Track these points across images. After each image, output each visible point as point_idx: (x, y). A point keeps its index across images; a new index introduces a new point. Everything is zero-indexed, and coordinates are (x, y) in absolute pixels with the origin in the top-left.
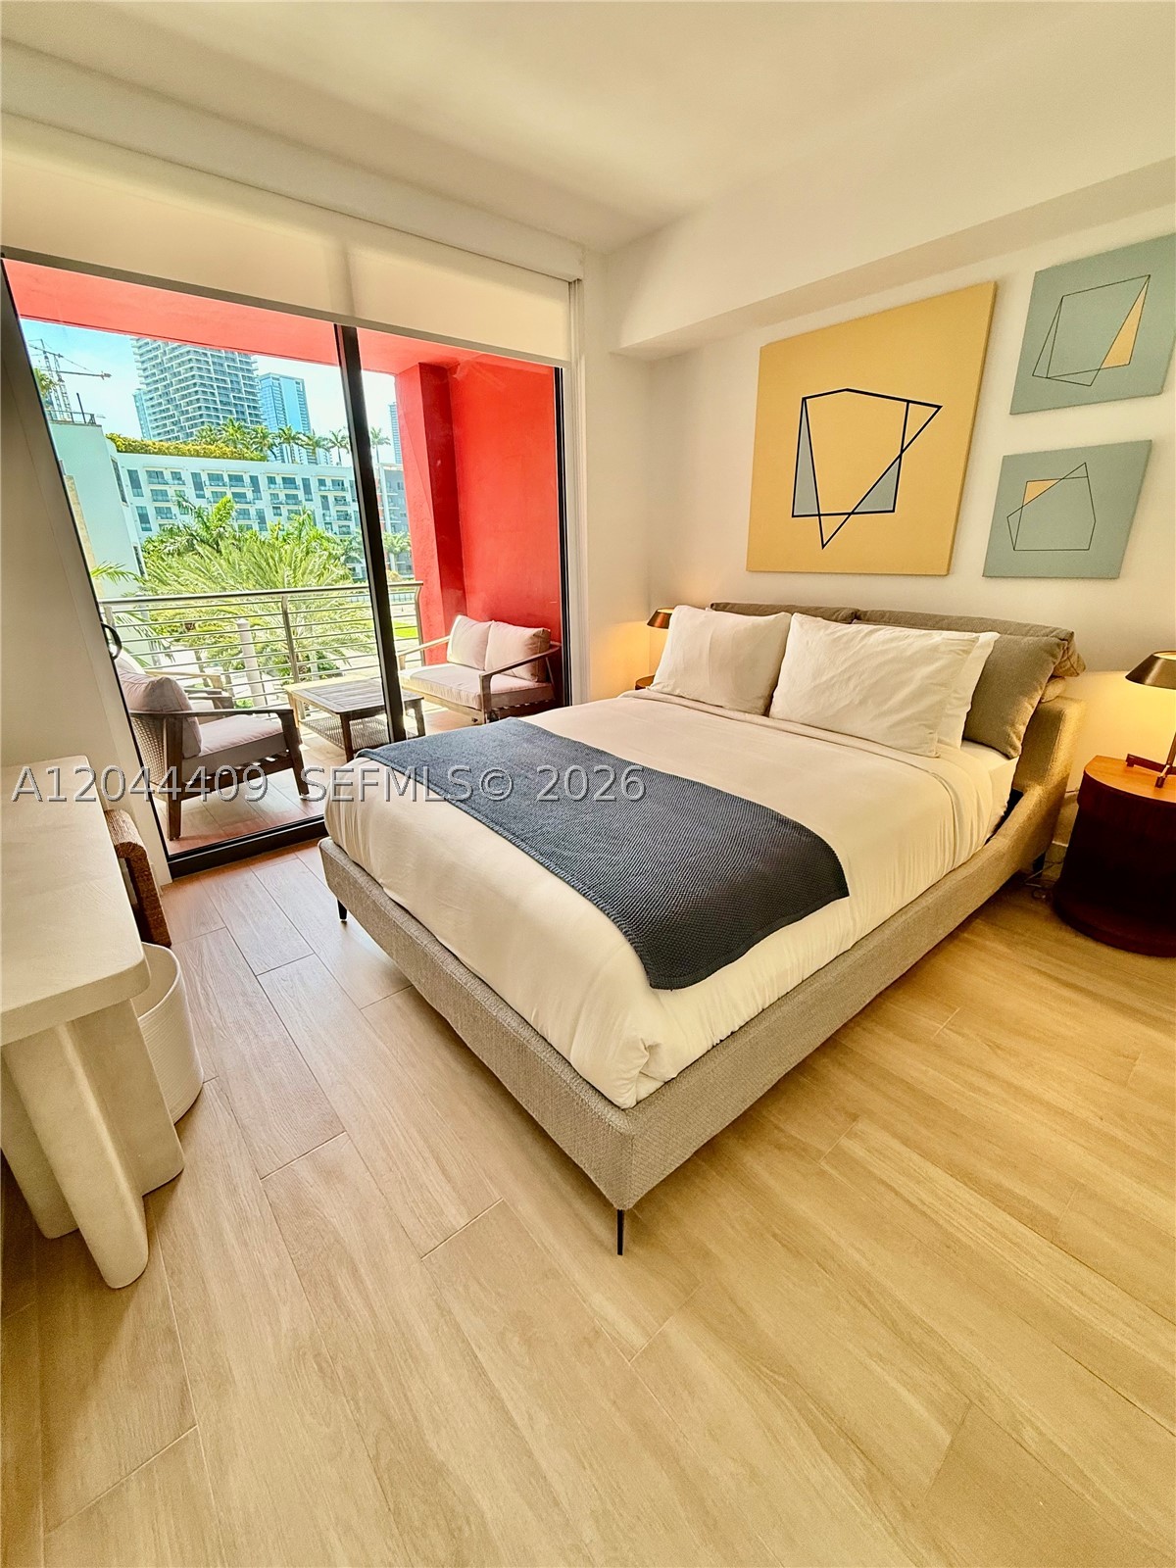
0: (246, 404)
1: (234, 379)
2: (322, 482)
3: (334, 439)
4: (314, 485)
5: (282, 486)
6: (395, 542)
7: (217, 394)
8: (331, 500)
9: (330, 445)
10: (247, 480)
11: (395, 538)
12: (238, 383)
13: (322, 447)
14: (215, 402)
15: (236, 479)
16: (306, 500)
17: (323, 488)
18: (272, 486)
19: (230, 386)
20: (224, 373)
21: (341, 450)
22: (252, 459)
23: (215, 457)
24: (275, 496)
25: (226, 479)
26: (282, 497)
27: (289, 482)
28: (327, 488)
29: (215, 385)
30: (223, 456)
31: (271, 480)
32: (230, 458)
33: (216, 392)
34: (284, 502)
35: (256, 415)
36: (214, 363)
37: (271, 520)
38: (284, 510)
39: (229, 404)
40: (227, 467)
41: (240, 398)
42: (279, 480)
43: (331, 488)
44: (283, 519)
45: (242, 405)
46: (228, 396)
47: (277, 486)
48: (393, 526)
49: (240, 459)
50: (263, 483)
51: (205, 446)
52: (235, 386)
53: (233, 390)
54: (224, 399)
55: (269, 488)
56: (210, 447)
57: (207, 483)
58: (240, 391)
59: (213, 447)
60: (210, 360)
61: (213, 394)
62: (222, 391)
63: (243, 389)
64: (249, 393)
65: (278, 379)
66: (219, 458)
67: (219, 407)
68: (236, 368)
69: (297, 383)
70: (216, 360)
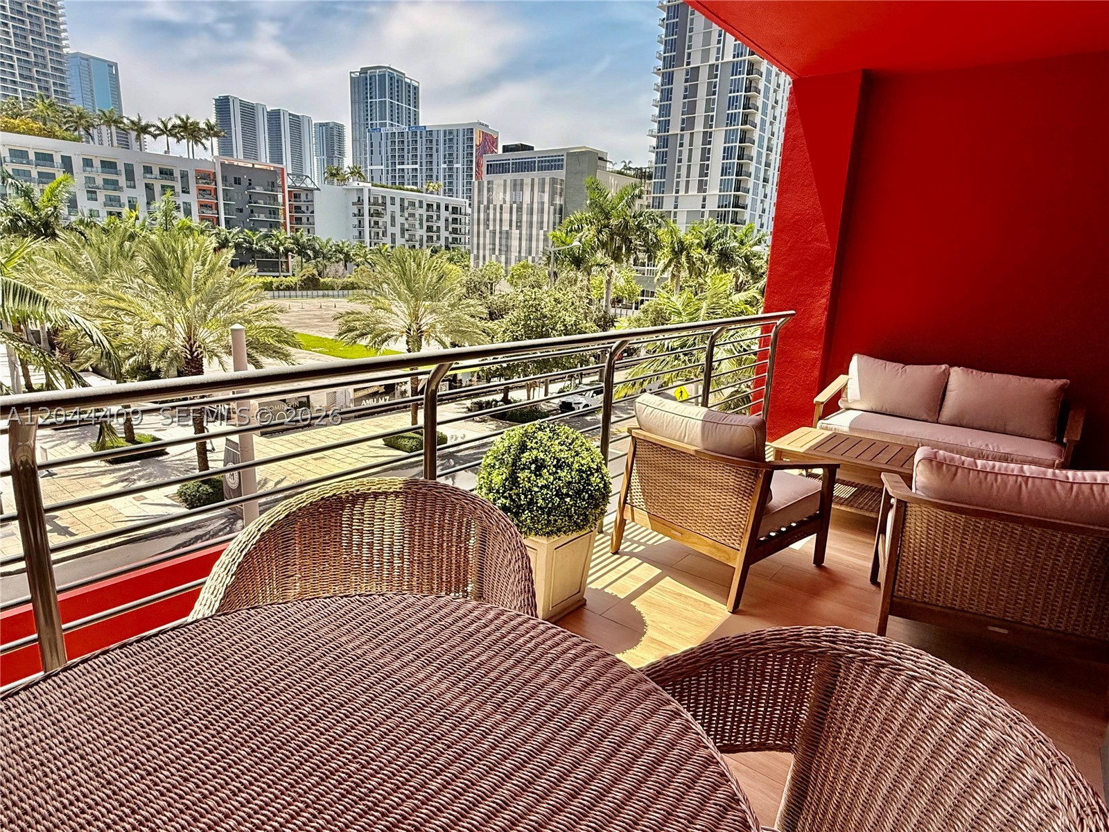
0: (51, 81)
1: (39, 53)
2: (148, 170)
3: (162, 127)
4: (138, 171)
5: (100, 170)
6: (230, 237)
7: (16, 67)
8: (157, 189)
9: (158, 132)
10: (57, 159)
11: (230, 233)
12: (44, 58)
13: (149, 133)
14: (13, 74)
15: (45, 158)
16: (127, 187)
17: (148, 176)
18: (88, 169)
19: (33, 60)
20: (27, 46)
21: (170, 138)
22: (64, 139)
23: (19, 132)
24: (90, 180)
25: (32, 157)
26: (99, 182)
27: (108, 166)
28: (153, 176)
29: (15, 57)
30: (30, 132)
31: (88, 163)
32: (38, 135)
33: (16, 64)
34: (101, 186)
35: (64, 94)
36: (15, 35)
37: (84, 204)
38: (101, 196)
39: (31, 78)
40: (34, 144)
41: (45, 74)
42: (97, 163)
43: (158, 177)
44: (97, 206)
45: (47, 82)
46: (30, 70)
47: (94, 169)
48: (227, 221)
49: (49, 137)
50: (77, 164)
51: (6, 119)
52: (40, 60)
53: (36, 64)
54: (25, 73)
55: (84, 171)
56: (12, 120)
57: (8, 159)
58: (45, 66)
59: (17, 121)
60: (11, 31)
61: (12, 66)
62: (23, 64)
63: (50, 65)
64: (56, 69)
65: (87, 60)
66: (23, 133)
67: (18, 80)
68: (43, 43)
69: (109, 66)
70: (18, 32)
